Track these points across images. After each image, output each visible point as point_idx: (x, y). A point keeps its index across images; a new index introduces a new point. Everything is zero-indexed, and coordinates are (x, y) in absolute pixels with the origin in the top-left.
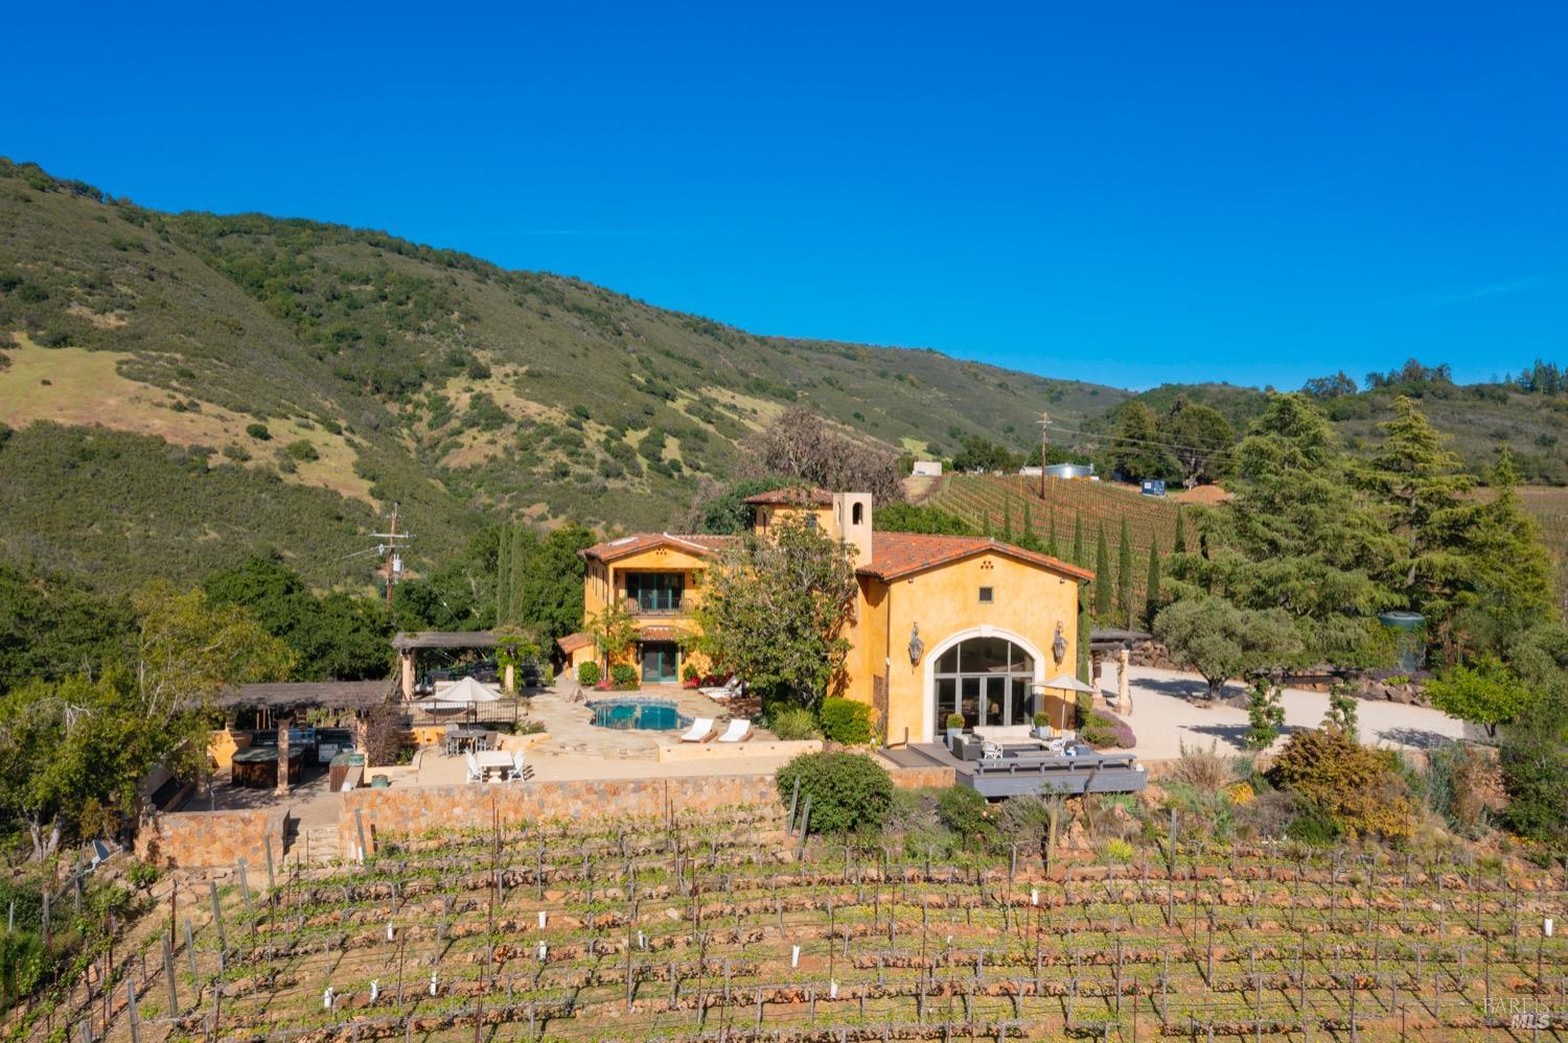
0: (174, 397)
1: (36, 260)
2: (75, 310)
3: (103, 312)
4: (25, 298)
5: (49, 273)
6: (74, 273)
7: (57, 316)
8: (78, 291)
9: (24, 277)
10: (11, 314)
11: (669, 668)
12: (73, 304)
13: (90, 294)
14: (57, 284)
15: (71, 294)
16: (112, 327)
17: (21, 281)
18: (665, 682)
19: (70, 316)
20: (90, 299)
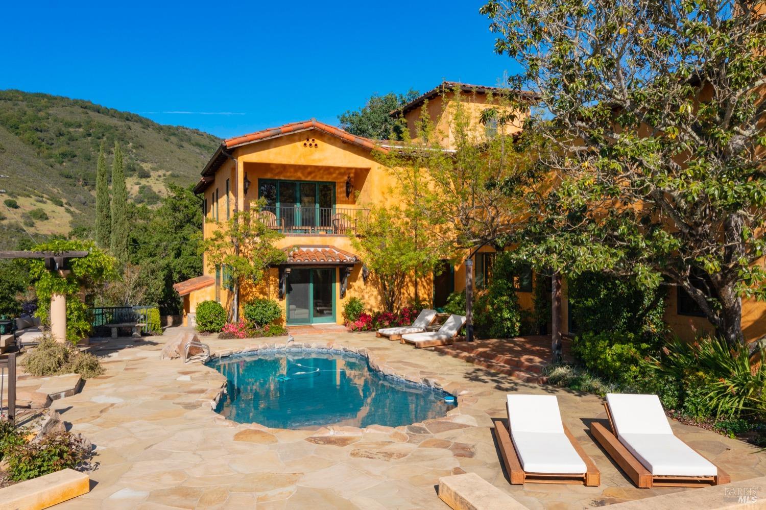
18: (322, 323)
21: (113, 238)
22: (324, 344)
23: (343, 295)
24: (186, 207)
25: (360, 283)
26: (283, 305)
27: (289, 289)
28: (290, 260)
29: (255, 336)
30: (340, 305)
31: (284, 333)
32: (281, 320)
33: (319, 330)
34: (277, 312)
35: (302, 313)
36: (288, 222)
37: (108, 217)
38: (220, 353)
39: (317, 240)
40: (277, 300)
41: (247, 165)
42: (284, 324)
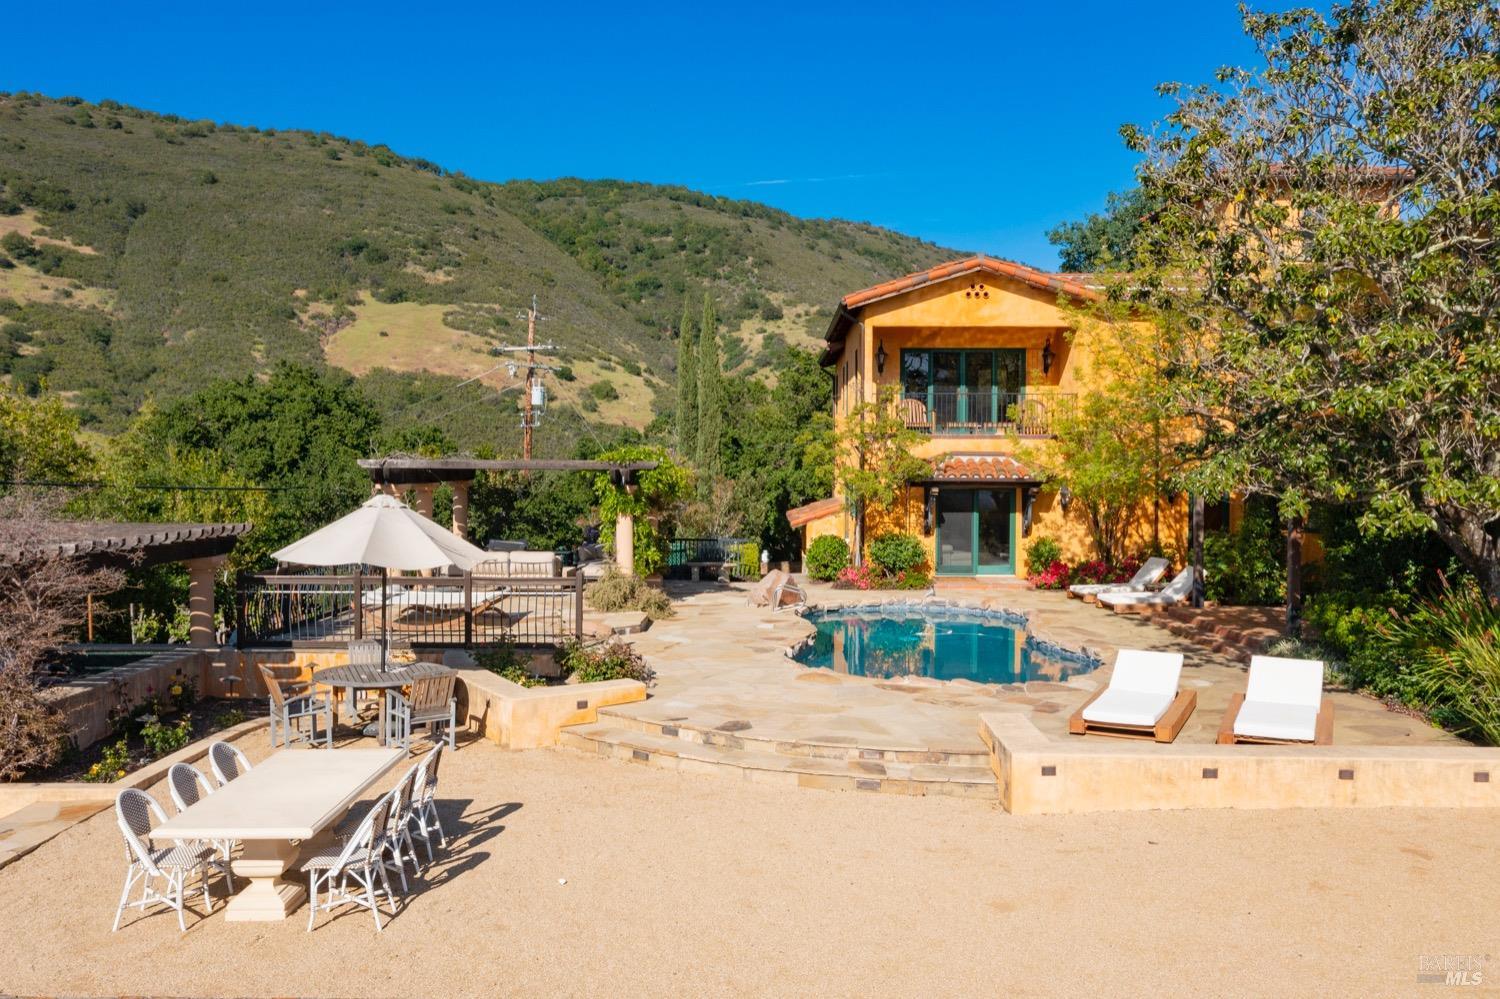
0: (490, 344)
1: (380, 225)
2: (411, 268)
3: (434, 270)
4: (370, 260)
5: (391, 237)
6: (410, 236)
7: (396, 275)
8: (413, 252)
9: (369, 241)
10: (357, 275)
11: (996, 542)
12: (409, 263)
13: (423, 254)
14: (395, 246)
15: (407, 255)
16: (440, 283)
17: (367, 245)
18: (990, 575)
19: (405, 274)
20: (423, 258)
21: (701, 438)
22: (977, 603)
23: (1027, 532)
24: (815, 385)
25: (1054, 515)
26: (930, 544)
27: (940, 521)
28: (938, 476)
29: (882, 587)
30: (1020, 546)
31: (925, 584)
32: (926, 566)
33: (984, 585)
34: (918, 552)
35: (962, 558)
36: (945, 415)
37: (695, 407)
38: (825, 604)
39: (986, 444)
40: (921, 538)
41: (878, 331)
42: (932, 574)
